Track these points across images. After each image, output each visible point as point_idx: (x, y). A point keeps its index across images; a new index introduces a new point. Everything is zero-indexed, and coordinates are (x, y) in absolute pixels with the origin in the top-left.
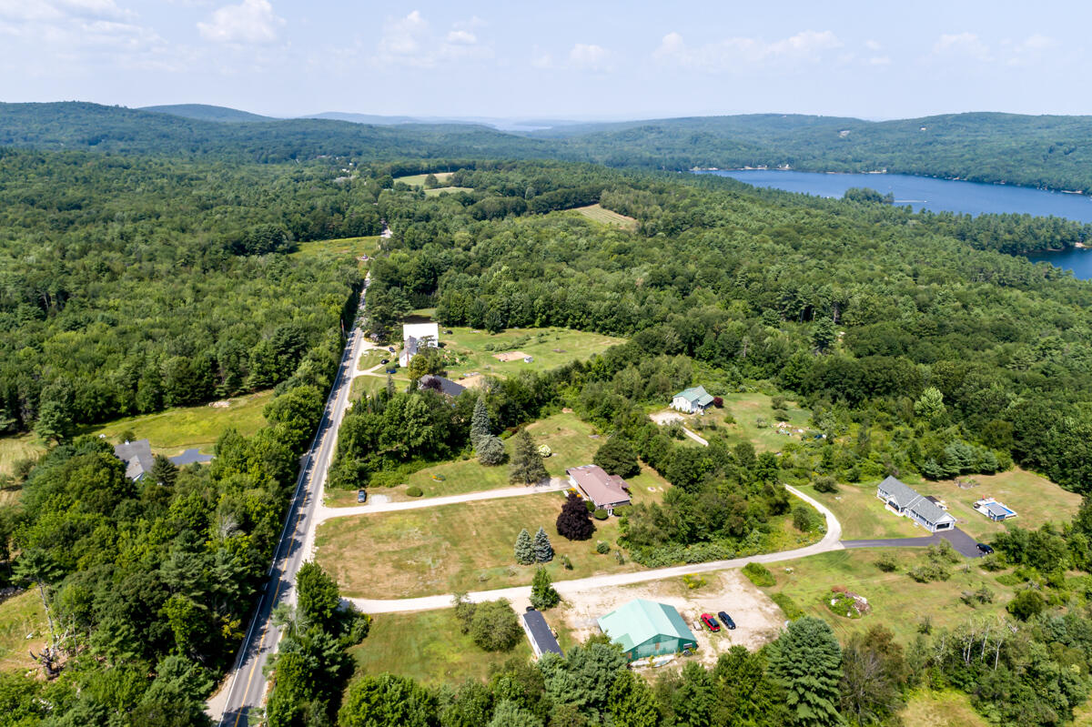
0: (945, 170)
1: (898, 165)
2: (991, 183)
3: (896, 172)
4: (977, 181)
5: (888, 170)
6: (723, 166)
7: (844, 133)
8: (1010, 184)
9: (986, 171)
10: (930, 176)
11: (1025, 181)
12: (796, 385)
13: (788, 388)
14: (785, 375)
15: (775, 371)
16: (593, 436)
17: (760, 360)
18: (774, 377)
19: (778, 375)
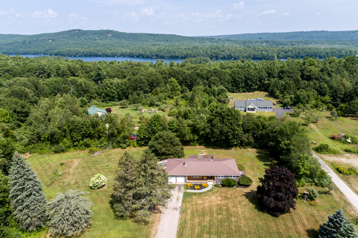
12: (114, 97)
13: (110, 100)
14: (105, 94)
15: (91, 98)
16: (96, 154)
17: (81, 94)
18: (93, 100)
19: (94, 98)
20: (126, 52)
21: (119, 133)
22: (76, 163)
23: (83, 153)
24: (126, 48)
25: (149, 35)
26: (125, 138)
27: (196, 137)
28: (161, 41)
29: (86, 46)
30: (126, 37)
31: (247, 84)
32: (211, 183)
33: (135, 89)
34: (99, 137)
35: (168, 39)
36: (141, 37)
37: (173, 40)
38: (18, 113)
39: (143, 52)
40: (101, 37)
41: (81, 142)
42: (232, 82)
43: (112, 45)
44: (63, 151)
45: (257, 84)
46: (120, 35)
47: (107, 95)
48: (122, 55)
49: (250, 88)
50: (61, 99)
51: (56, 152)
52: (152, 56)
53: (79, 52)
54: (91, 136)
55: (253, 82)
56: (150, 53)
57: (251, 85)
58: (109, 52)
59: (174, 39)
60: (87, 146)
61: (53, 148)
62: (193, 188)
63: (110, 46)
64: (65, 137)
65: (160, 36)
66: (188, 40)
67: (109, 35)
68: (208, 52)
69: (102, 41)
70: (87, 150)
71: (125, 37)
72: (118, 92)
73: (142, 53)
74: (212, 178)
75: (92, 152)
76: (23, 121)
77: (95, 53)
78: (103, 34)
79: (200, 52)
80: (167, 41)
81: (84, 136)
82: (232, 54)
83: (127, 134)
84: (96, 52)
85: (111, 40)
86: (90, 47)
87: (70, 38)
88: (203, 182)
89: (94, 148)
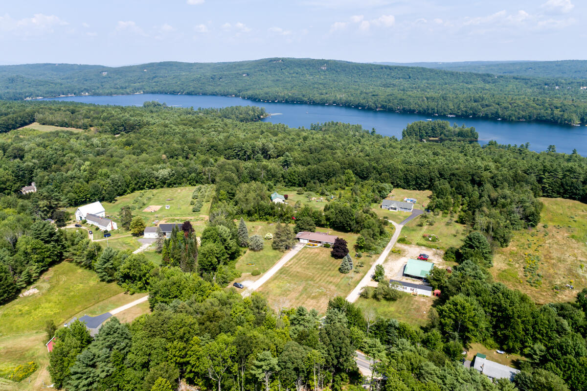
0: (173, 90)
1: (148, 89)
2: (196, 94)
3: (147, 93)
4: (189, 94)
5: (144, 92)
6: (45, 95)
7: (105, 74)
8: (204, 94)
9: (192, 89)
10: (166, 93)
11: (210, 93)
12: (295, 183)
13: (291, 186)
14: (289, 180)
15: (277, 181)
16: (270, 225)
17: (269, 178)
18: (279, 184)
19: (280, 182)
20: (341, 99)
21: (285, 215)
22: (260, 227)
23: (265, 223)
24: (343, 90)
25: (382, 68)
26: (288, 218)
27: (328, 223)
28: (399, 78)
29: (289, 85)
30: (347, 70)
31: (417, 183)
32: (319, 245)
33: (313, 178)
34: (274, 216)
35: (411, 75)
36: (370, 71)
37: (419, 77)
38: (230, 193)
39: (364, 101)
40: (311, 70)
41: (264, 217)
42: (404, 179)
43: (324, 84)
44: (254, 221)
45: (427, 184)
46: (339, 68)
47: (290, 181)
48: (334, 102)
49: (420, 187)
50: (255, 185)
51: (250, 221)
52: (377, 107)
53: (279, 96)
54: (270, 215)
55: (422, 181)
56: (374, 103)
57: (421, 184)
58: (317, 97)
59: (423, 75)
60: (267, 220)
61: (249, 219)
62: (309, 245)
63: (321, 86)
64: (256, 213)
65: (399, 70)
66: (445, 77)
67: (323, 68)
68: (462, 106)
69: (312, 77)
70: (266, 222)
71: (345, 70)
72: (299, 180)
73: (362, 101)
74: (320, 242)
75: (269, 223)
76: (231, 199)
77: (299, 98)
78: (315, 66)
79: (448, 106)
80: (410, 78)
81: (266, 214)
82: (500, 111)
83: (289, 215)
84: (301, 96)
85: (325, 75)
86: (295, 88)
87: (270, 71)
88: (315, 244)
89: (270, 222)
